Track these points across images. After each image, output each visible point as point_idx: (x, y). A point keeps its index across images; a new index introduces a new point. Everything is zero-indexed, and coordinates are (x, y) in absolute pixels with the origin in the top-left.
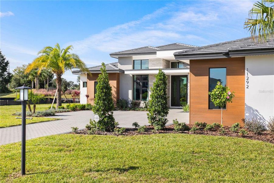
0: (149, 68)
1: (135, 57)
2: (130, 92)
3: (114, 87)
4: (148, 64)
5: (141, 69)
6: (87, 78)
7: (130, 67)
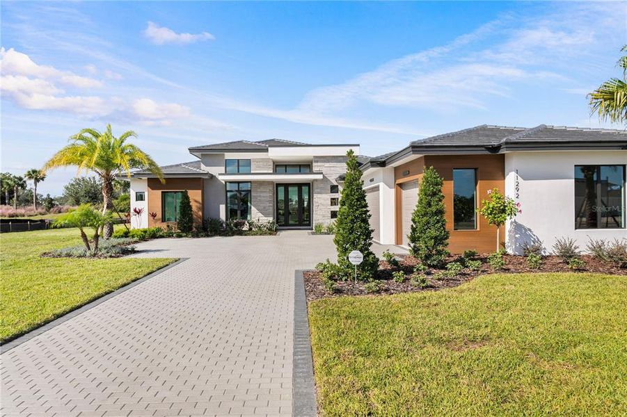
0: (252, 172)
1: (228, 156)
2: (222, 208)
3: (196, 201)
4: (250, 166)
5: (238, 173)
6: (149, 186)
7: (222, 169)
